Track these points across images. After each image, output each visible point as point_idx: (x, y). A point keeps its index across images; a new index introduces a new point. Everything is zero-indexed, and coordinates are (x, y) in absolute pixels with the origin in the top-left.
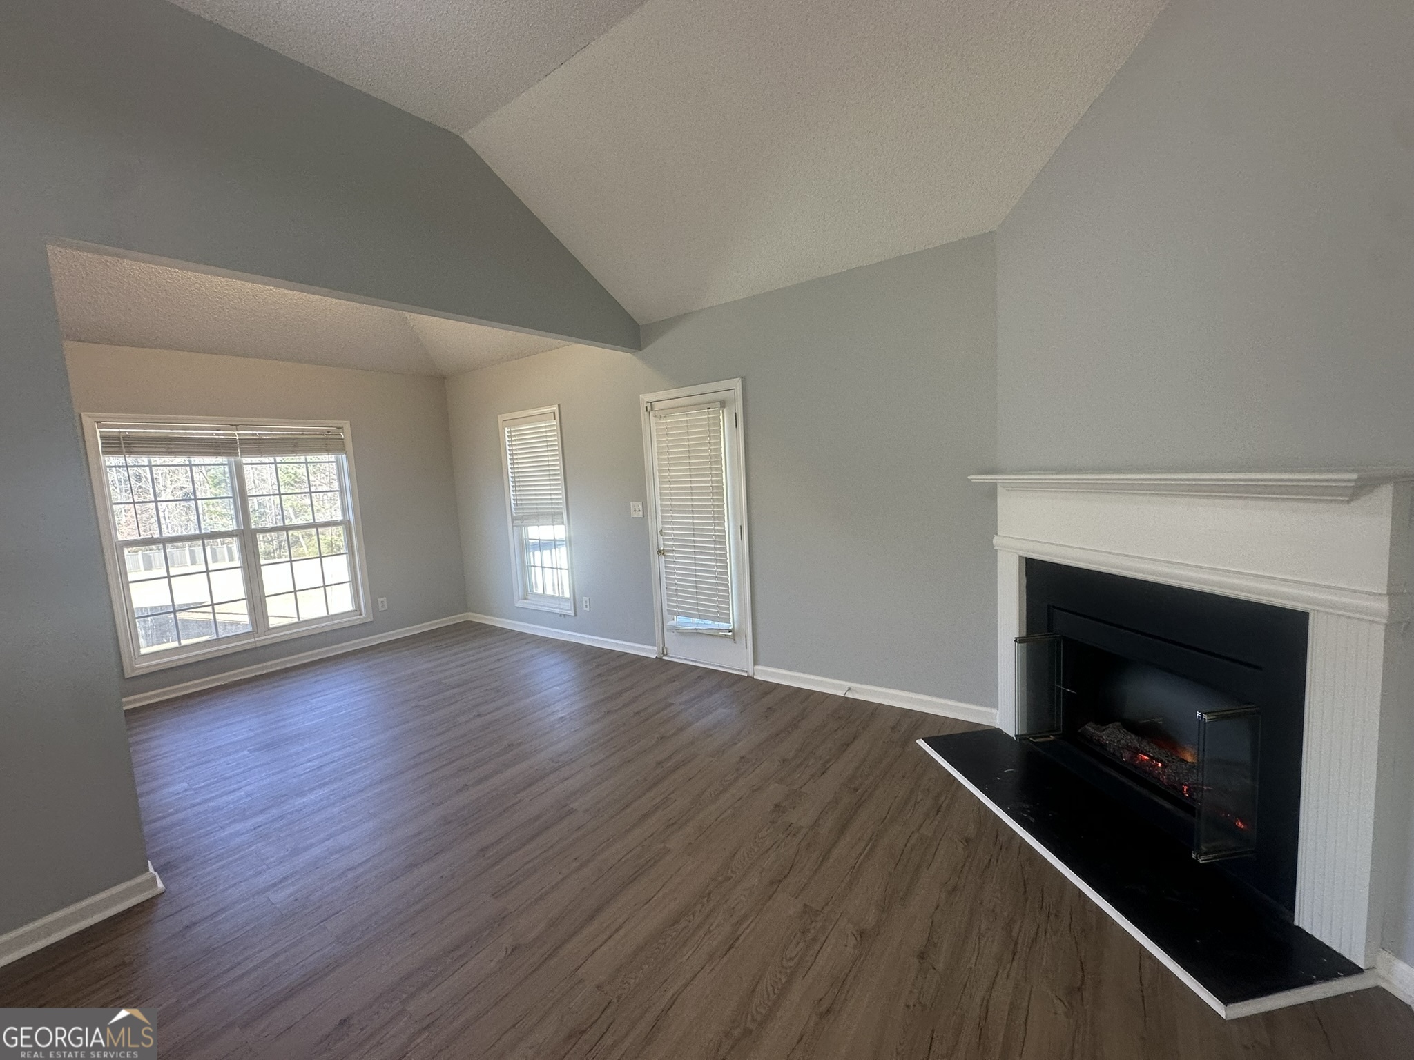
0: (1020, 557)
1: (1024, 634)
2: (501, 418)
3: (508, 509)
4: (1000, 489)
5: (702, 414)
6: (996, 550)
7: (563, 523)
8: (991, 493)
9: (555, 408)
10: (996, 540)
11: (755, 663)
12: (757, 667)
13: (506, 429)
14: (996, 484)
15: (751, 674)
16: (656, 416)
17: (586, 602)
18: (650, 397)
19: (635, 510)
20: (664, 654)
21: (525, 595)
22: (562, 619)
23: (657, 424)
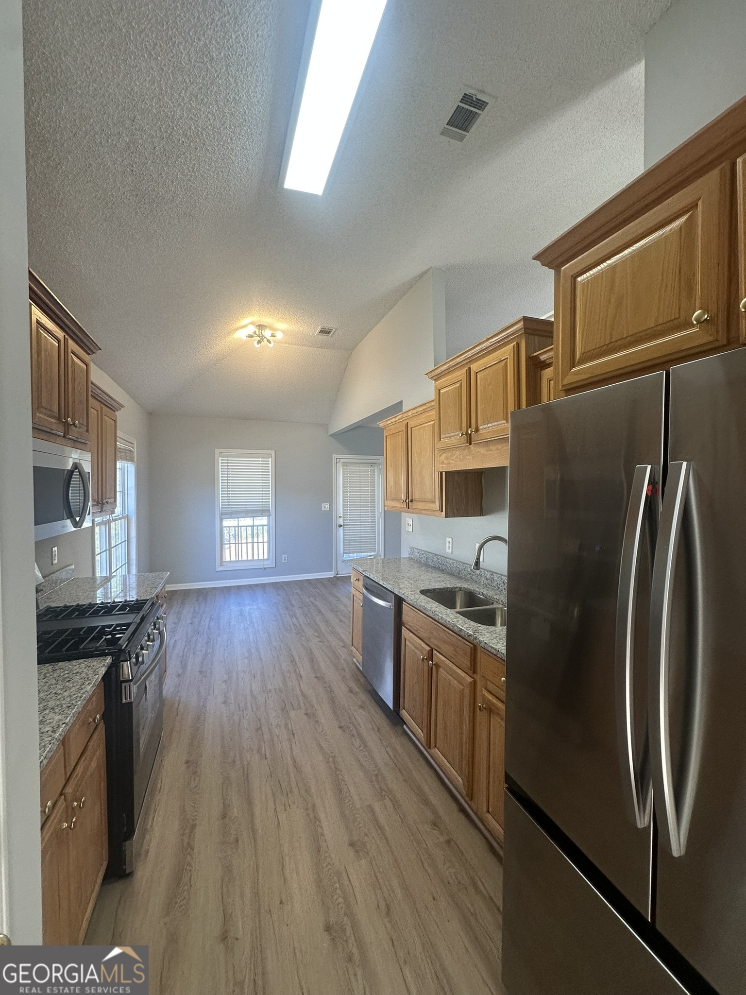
2: (217, 451)
3: (217, 508)
5: (366, 468)
7: (270, 515)
9: (272, 452)
13: (221, 459)
16: (343, 466)
17: (285, 557)
18: (339, 456)
19: (326, 506)
20: (337, 574)
21: (222, 562)
22: (263, 571)
23: (343, 469)
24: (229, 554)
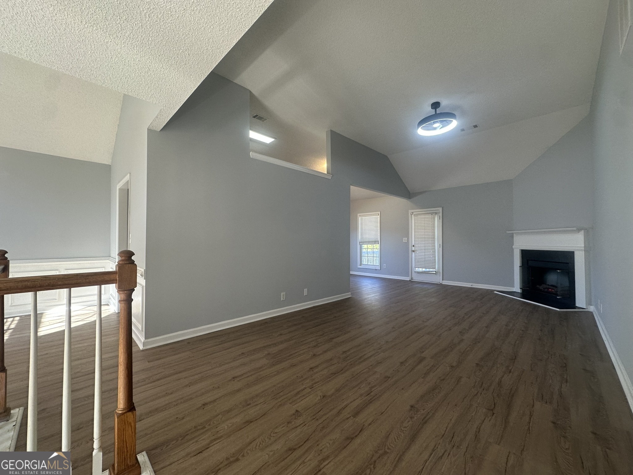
0: (520, 250)
1: (521, 265)
2: (358, 214)
3: (358, 240)
4: (514, 235)
5: (430, 216)
6: (513, 249)
7: (378, 244)
8: (512, 236)
9: (379, 213)
10: (514, 247)
11: (443, 280)
12: (443, 281)
13: (360, 218)
14: (513, 233)
15: (441, 283)
16: (414, 216)
17: (385, 266)
18: (412, 211)
19: (405, 240)
20: (412, 279)
21: (361, 264)
22: (375, 271)
23: (414, 218)
24: (365, 262)
